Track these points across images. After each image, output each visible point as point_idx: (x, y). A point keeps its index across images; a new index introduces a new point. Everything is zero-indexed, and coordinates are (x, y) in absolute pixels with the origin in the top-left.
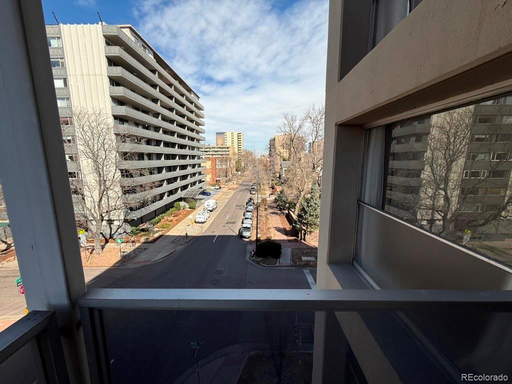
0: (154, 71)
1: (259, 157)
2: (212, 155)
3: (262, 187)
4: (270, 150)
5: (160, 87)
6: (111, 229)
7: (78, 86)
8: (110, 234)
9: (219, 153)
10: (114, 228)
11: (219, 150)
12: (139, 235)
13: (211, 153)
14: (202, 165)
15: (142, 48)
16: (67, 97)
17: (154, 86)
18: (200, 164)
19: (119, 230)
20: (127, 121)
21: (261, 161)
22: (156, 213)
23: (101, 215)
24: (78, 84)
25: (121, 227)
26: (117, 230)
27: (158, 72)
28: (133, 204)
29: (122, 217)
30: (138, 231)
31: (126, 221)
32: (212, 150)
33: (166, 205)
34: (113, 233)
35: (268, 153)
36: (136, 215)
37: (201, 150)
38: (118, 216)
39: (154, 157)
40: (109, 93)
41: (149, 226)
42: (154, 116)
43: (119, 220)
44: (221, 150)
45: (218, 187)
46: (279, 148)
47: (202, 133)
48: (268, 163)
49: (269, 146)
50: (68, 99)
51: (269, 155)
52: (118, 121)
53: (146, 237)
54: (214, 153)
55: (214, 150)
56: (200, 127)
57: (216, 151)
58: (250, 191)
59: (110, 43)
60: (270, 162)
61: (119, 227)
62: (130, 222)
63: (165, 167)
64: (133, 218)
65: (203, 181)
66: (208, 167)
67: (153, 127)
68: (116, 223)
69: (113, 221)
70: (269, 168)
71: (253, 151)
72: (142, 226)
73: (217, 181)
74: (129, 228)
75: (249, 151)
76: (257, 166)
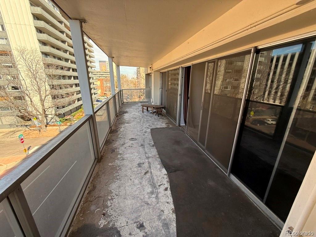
0: (61, 22)
1: (131, 79)
2: (99, 77)
3: (133, 97)
4: (137, 75)
5: (66, 33)
6: (47, 120)
7: (13, 31)
8: (47, 123)
9: (104, 76)
10: (49, 119)
11: (104, 73)
12: (65, 122)
13: (98, 76)
14: (95, 83)
15: (52, 7)
16: (6, 37)
17: (62, 32)
18: (93, 83)
19: (52, 120)
20: (49, 55)
21: (132, 82)
22: (71, 112)
23: (44, 110)
24: (13, 30)
25: (53, 118)
26: (51, 120)
27: (64, 23)
28: (60, 105)
29: (53, 112)
30: (64, 121)
31: (56, 115)
32: (98, 73)
33: (76, 107)
34: (48, 122)
35: (136, 76)
36: (62, 111)
37: (93, 73)
38: (51, 112)
39: (67, 78)
40: (36, 38)
41: (70, 117)
42: (64, 52)
43: (52, 114)
44: (105, 74)
45: (106, 98)
46: (143, 73)
47: (93, 62)
48: (137, 83)
49: (136, 72)
50: (6, 39)
51: (137, 77)
52: (44, 55)
53: (70, 123)
54: (100, 76)
55: (100, 73)
56: (91, 58)
57: (101, 75)
58: (126, 99)
59: (32, 4)
60: (138, 82)
61: (52, 118)
62: (58, 115)
63: (75, 84)
64: (61, 113)
65: (96, 94)
66: (99, 85)
67: (64, 59)
68: (50, 116)
69: (48, 115)
70: (137, 86)
71: (126, 75)
72: (66, 118)
73: (105, 94)
74: (58, 119)
75: (123, 76)
76: (130, 84)
